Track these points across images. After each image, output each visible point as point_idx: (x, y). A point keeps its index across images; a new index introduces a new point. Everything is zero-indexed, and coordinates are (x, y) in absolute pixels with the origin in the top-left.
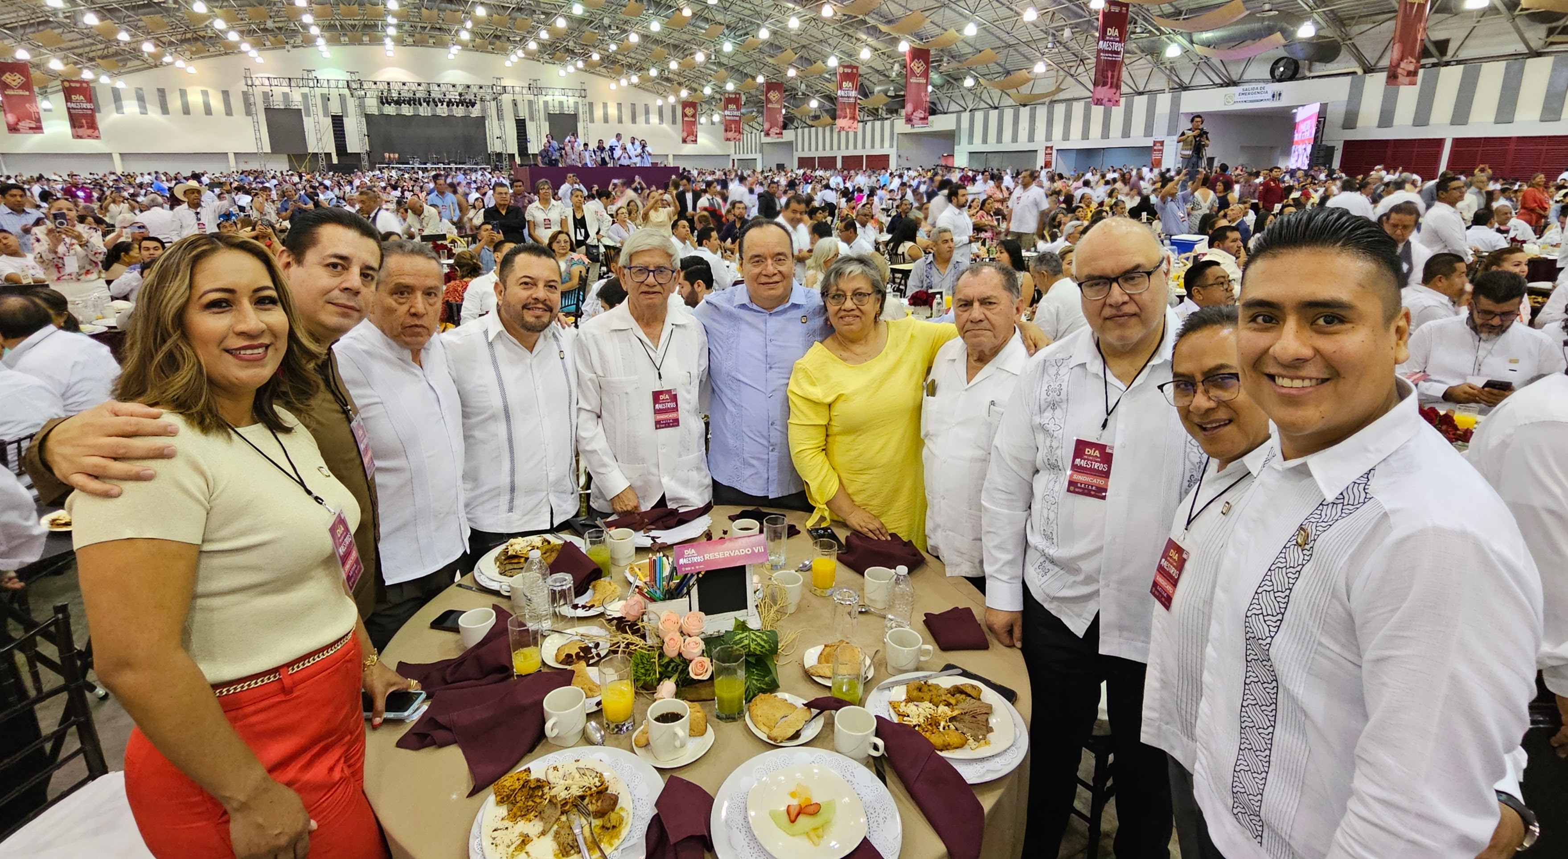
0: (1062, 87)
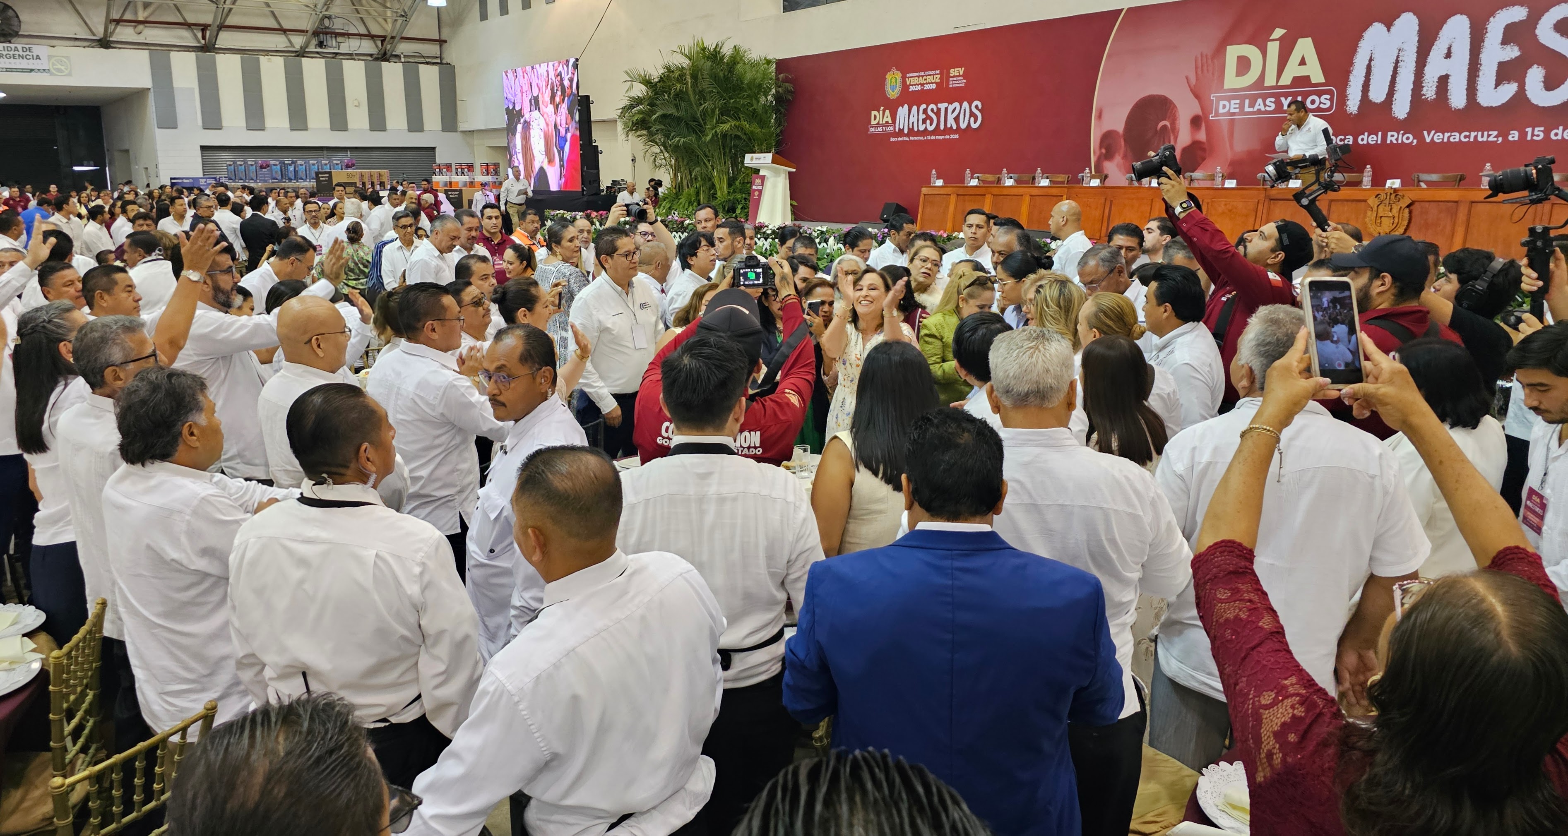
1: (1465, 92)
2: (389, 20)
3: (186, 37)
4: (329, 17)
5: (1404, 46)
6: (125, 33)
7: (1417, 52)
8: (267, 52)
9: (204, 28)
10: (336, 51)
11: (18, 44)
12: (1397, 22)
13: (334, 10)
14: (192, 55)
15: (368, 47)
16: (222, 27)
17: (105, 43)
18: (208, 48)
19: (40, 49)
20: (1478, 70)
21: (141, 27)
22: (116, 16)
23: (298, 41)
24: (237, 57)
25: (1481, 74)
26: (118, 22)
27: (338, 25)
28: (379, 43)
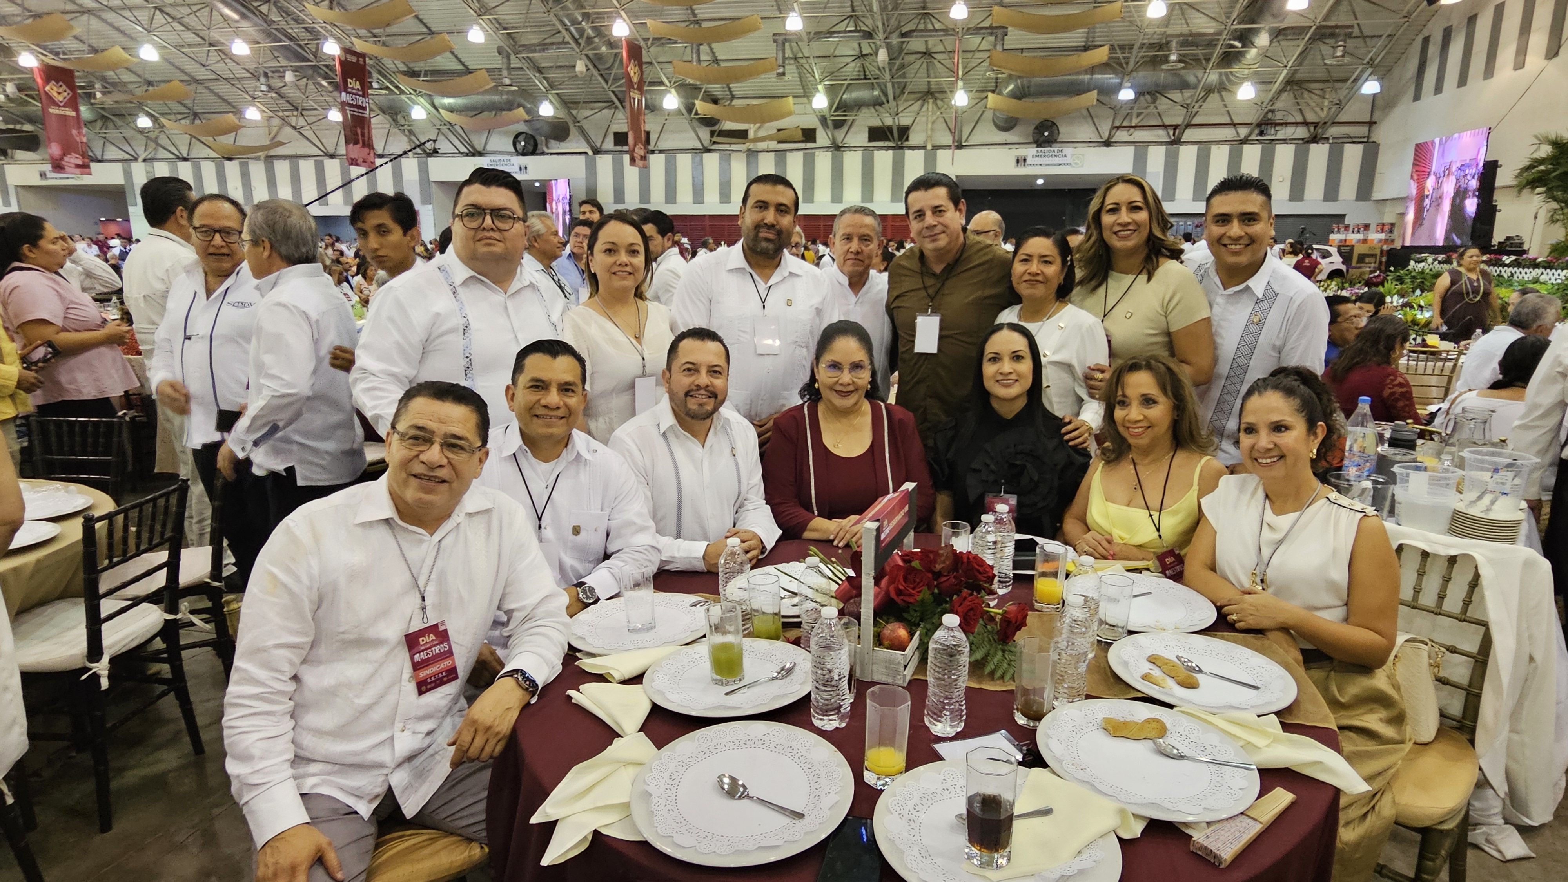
0: (280, 138)
2: (1325, 109)
3: (1161, 135)
4: (1272, 111)
6: (1121, 135)
8: (1218, 142)
9: (1175, 127)
10: (1273, 137)
11: (1055, 148)
13: (1279, 105)
14: (1163, 148)
15: (1302, 132)
16: (1188, 126)
17: (1107, 143)
18: (1176, 142)
19: (1068, 150)
21: (1132, 130)
22: (1117, 124)
23: (1243, 132)
24: (1195, 147)
26: (1118, 128)
27: (1278, 117)
28: (1312, 129)
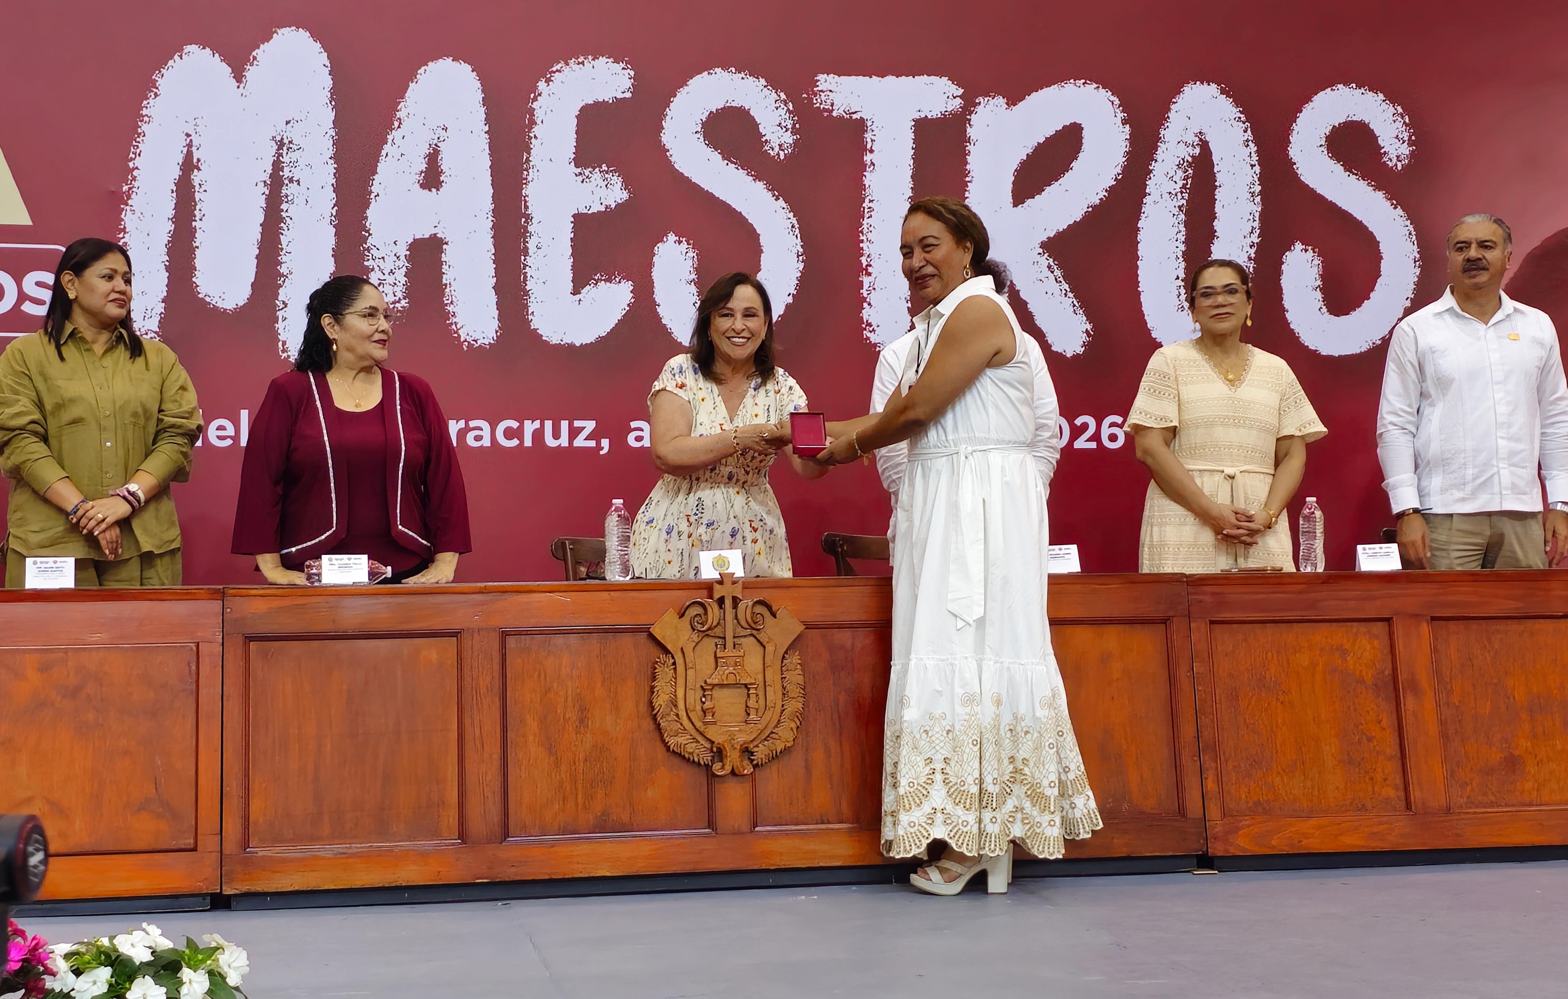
1: (493, 298)
5: (294, 134)
7: (336, 157)
12: (263, 52)
20: (523, 234)
25: (531, 244)
